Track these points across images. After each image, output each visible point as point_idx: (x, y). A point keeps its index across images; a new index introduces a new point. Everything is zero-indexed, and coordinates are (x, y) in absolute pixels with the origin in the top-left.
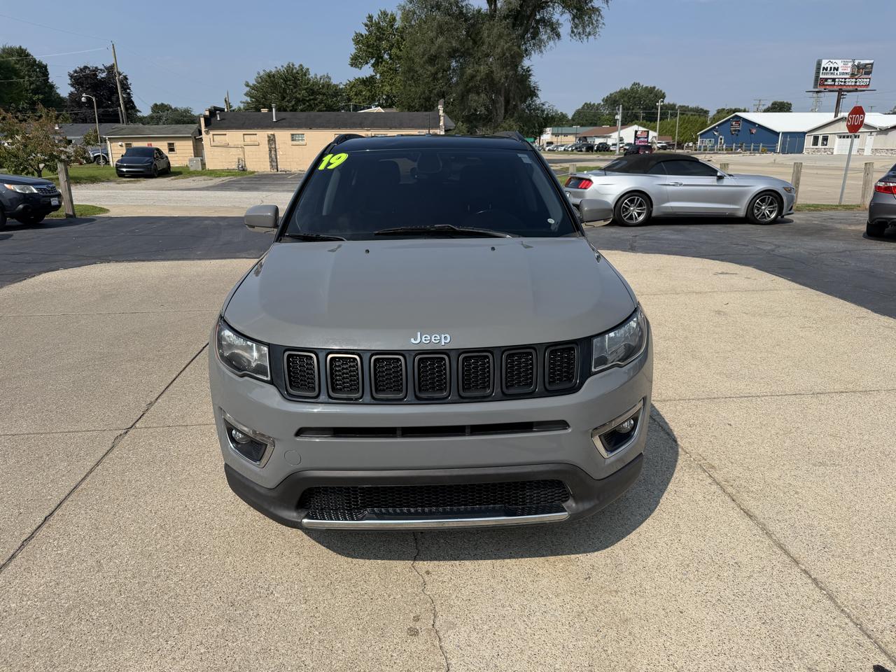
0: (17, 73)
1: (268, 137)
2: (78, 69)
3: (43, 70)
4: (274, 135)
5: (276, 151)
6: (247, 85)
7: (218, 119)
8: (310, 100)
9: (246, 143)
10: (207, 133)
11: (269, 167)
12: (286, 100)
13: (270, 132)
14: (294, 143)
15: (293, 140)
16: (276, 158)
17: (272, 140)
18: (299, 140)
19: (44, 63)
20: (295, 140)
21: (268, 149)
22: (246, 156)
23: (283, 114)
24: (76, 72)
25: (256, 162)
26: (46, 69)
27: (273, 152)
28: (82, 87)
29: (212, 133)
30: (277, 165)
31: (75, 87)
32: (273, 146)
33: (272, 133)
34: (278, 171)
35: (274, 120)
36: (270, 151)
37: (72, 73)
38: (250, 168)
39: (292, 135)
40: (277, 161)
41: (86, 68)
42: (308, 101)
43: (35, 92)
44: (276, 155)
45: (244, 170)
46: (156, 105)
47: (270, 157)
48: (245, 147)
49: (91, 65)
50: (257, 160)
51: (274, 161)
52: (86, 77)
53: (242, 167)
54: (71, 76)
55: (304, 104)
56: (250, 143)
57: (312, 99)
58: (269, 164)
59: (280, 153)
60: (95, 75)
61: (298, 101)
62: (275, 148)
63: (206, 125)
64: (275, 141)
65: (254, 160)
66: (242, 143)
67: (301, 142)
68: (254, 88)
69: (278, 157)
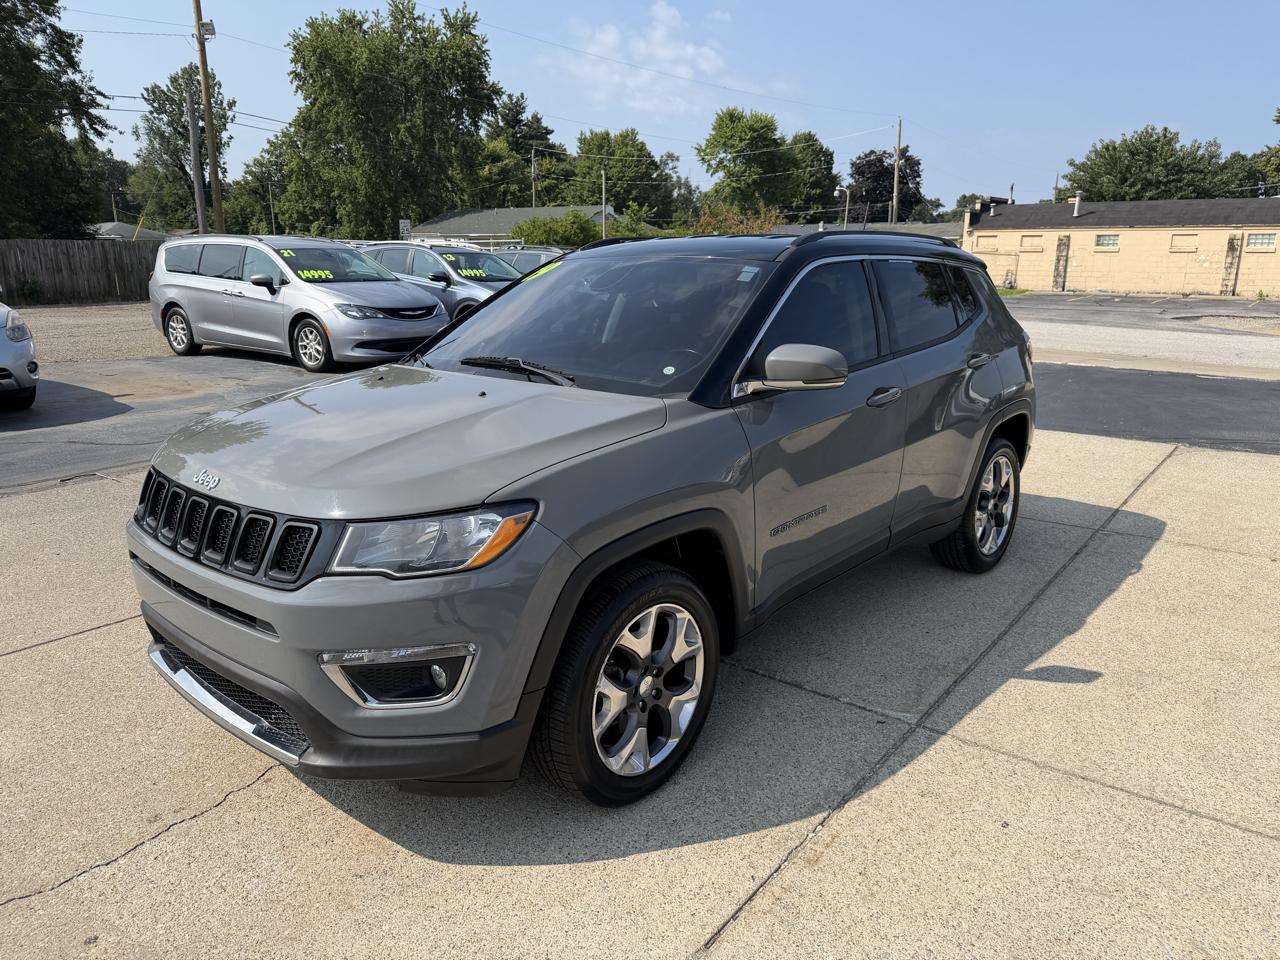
0: (796, 164)
1: (1060, 240)
2: (862, 155)
3: (829, 157)
4: (1068, 237)
5: (1066, 261)
6: (1072, 163)
7: (992, 214)
8: (1169, 182)
9: (1023, 249)
10: (970, 233)
11: (1052, 284)
12: (1128, 183)
13: (1063, 233)
14: (1100, 248)
15: (1098, 245)
16: (1065, 272)
17: (1064, 245)
18: (1108, 245)
19: (831, 150)
20: (1103, 245)
21: (1055, 258)
22: (1020, 268)
23: (1093, 206)
24: (859, 158)
25: (1033, 276)
26: (832, 158)
27: (1062, 262)
28: (863, 177)
29: (977, 234)
30: (1064, 282)
31: (854, 178)
32: (1064, 253)
33: (1067, 233)
34: (1063, 290)
35: (1075, 214)
36: (1058, 260)
37: (855, 160)
38: (1021, 284)
39: (1099, 236)
40: (1065, 277)
41: (872, 152)
42: (1165, 184)
43: (814, 186)
44: (1066, 267)
45: (1012, 287)
46: (964, 197)
47: (1057, 269)
48: (1020, 254)
49: (879, 149)
50: (1034, 273)
51: (1060, 275)
52: (870, 164)
53: (1010, 283)
54: (853, 164)
55: (1158, 188)
56: (1029, 248)
57: (1174, 180)
58: (1052, 279)
59: (1073, 263)
60: (880, 160)
61: (1148, 184)
62: (1067, 256)
63: (972, 223)
64: (1068, 246)
65: (1031, 273)
66: (1018, 248)
67: (1111, 248)
68: (1082, 167)
69: (1069, 270)
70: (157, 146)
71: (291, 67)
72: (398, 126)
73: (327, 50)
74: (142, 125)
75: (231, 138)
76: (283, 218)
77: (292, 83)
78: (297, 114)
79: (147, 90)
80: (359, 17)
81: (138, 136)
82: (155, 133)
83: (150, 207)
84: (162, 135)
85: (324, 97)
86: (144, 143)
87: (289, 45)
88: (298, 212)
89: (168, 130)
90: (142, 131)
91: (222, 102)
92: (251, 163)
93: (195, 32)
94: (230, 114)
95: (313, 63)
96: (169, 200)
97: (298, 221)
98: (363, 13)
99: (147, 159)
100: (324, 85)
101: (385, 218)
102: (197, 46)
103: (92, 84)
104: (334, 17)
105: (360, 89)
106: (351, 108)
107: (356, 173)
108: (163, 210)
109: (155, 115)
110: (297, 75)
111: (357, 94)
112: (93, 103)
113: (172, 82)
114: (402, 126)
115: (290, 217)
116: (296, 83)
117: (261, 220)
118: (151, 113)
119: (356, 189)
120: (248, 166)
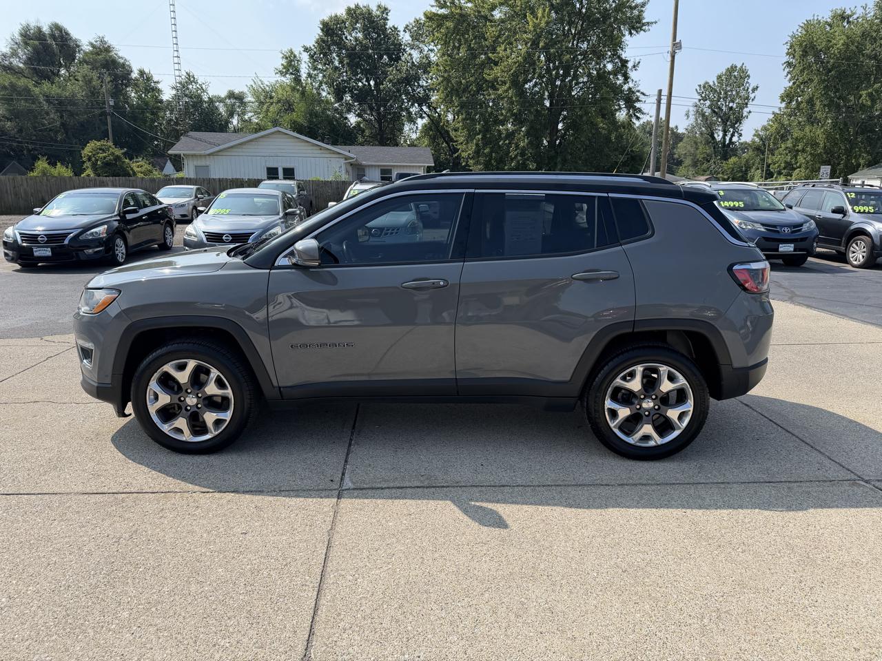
70: (699, 122)
71: (786, 59)
72: (861, 93)
73: (812, 42)
74: (692, 110)
75: (750, 112)
76: (774, 167)
77: (784, 70)
78: (783, 92)
79: (700, 86)
80: (848, 12)
81: (688, 117)
82: (699, 114)
83: (688, 161)
84: (703, 115)
85: (805, 77)
86: (692, 120)
87: (787, 43)
88: (786, 162)
89: (708, 111)
90: (691, 113)
91: (748, 88)
92: (759, 129)
93: (670, 49)
94: (752, 96)
95: (799, 52)
96: (700, 157)
97: (784, 169)
98: (852, 9)
99: (691, 130)
100: (804, 69)
101: (839, 164)
102: (669, 59)
103: (638, 89)
104: (826, 16)
105: (833, 67)
106: (823, 83)
107: (819, 132)
108: (695, 164)
109: (702, 102)
110: (789, 64)
111: (830, 72)
112: (638, 100)
113: (718, 79)
114: (864, 93)
115: (779, 166)
116: (787, 70)
117: (758, 169)
118: (700, 100)
119: (817, 144)
120: (757, 131)
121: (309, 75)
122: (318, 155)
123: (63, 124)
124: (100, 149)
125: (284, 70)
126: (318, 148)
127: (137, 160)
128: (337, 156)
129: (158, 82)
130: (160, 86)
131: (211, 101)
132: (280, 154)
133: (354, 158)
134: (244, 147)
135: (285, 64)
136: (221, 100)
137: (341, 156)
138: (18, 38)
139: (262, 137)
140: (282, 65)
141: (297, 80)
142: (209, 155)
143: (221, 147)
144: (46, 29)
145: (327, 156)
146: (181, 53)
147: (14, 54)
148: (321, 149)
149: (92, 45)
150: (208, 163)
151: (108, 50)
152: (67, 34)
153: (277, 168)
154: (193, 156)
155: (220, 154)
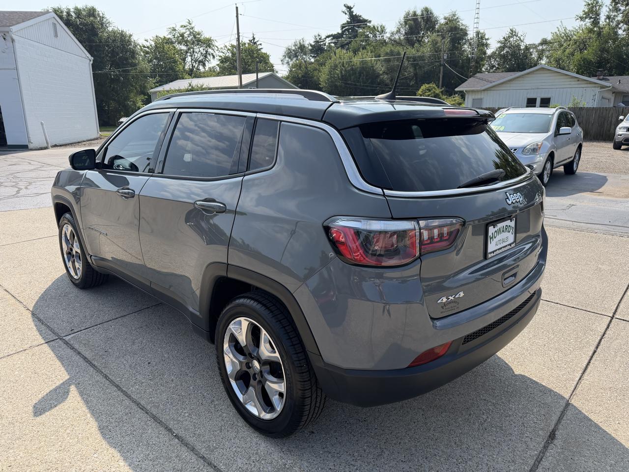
121: (608, 17)
122: (576, 86)
123: (416, 75)
124: (428, 90)
125: (585, 16)
126: (576, 79)
127: (454, 96)
128: (594, 85)
129: (488, 39)
130: (489, 42)
131: (527, 48)
132: (541, 87)
133: (610, 86)
134: (511, 82)
135: (587, 10)
136: (535, 46)
137: (596, 85)
138: (402, 20)
139: (528, 74)
140: (584, 11)
141: (596, 22)
142: (484, 90)
143: (494, 84)
144: (419, 13)
145: (583, 86)
146: (480, 16)
147: (398, 31)
148: (578, 81)
149: (445, 19)
150: (482, 97)
151: (457, 20)
152: (431, 13)
153: (536, 99)
154: (473, 91)
155: (492, 89)
